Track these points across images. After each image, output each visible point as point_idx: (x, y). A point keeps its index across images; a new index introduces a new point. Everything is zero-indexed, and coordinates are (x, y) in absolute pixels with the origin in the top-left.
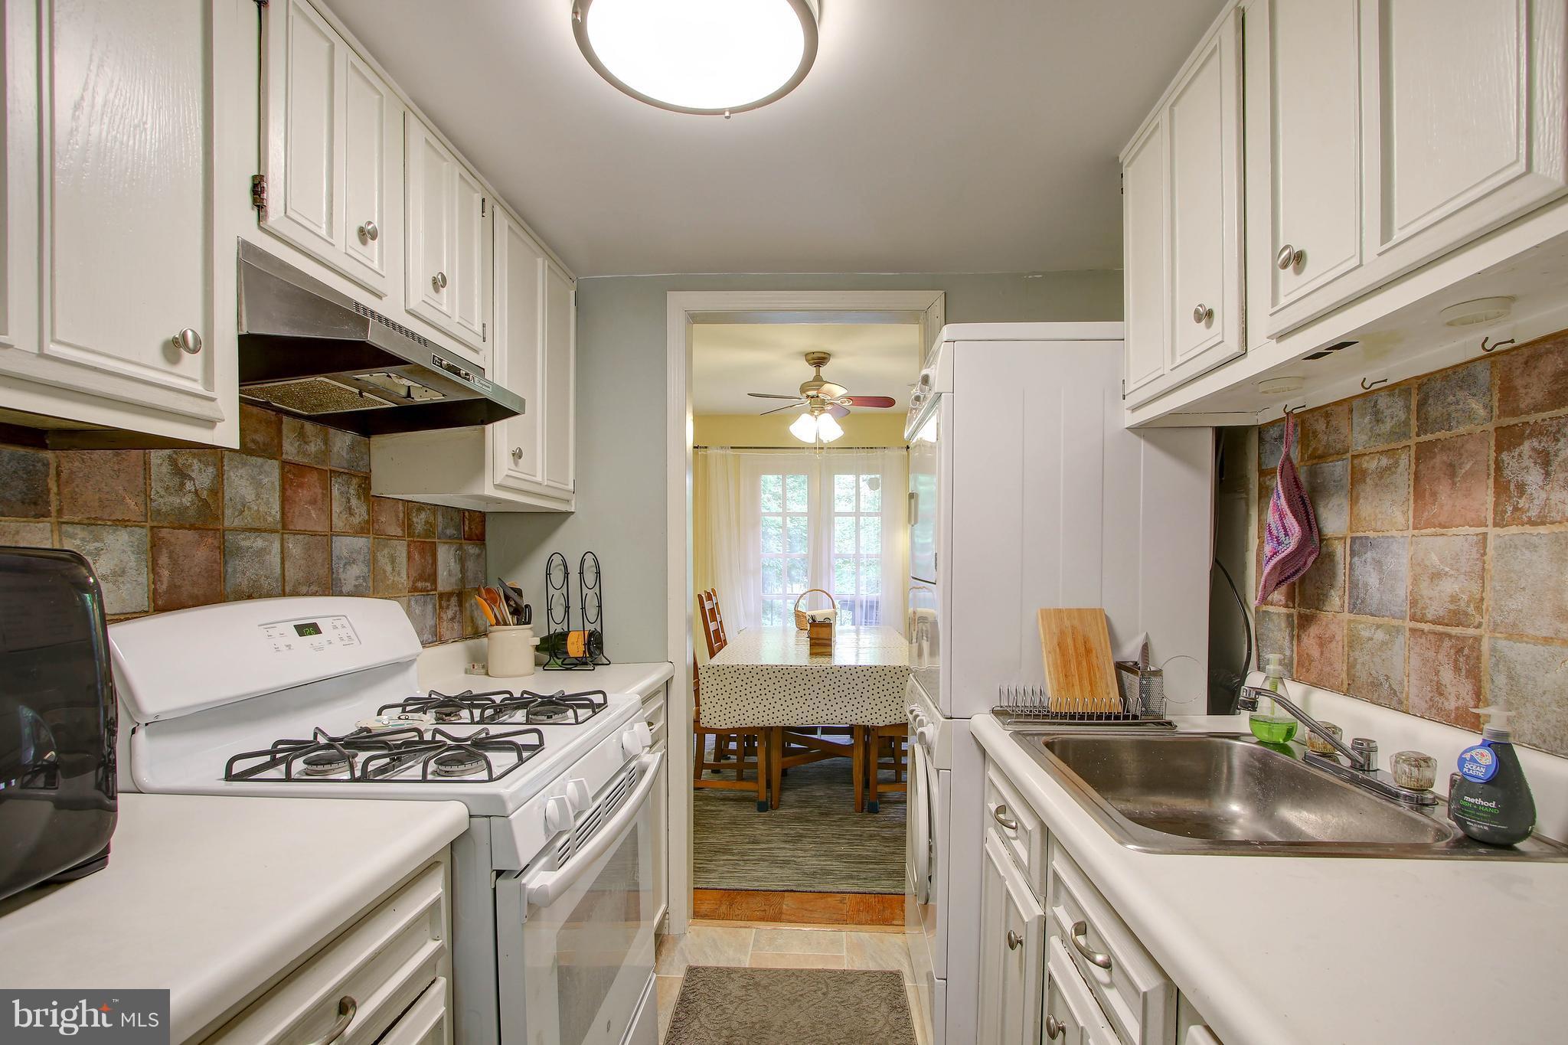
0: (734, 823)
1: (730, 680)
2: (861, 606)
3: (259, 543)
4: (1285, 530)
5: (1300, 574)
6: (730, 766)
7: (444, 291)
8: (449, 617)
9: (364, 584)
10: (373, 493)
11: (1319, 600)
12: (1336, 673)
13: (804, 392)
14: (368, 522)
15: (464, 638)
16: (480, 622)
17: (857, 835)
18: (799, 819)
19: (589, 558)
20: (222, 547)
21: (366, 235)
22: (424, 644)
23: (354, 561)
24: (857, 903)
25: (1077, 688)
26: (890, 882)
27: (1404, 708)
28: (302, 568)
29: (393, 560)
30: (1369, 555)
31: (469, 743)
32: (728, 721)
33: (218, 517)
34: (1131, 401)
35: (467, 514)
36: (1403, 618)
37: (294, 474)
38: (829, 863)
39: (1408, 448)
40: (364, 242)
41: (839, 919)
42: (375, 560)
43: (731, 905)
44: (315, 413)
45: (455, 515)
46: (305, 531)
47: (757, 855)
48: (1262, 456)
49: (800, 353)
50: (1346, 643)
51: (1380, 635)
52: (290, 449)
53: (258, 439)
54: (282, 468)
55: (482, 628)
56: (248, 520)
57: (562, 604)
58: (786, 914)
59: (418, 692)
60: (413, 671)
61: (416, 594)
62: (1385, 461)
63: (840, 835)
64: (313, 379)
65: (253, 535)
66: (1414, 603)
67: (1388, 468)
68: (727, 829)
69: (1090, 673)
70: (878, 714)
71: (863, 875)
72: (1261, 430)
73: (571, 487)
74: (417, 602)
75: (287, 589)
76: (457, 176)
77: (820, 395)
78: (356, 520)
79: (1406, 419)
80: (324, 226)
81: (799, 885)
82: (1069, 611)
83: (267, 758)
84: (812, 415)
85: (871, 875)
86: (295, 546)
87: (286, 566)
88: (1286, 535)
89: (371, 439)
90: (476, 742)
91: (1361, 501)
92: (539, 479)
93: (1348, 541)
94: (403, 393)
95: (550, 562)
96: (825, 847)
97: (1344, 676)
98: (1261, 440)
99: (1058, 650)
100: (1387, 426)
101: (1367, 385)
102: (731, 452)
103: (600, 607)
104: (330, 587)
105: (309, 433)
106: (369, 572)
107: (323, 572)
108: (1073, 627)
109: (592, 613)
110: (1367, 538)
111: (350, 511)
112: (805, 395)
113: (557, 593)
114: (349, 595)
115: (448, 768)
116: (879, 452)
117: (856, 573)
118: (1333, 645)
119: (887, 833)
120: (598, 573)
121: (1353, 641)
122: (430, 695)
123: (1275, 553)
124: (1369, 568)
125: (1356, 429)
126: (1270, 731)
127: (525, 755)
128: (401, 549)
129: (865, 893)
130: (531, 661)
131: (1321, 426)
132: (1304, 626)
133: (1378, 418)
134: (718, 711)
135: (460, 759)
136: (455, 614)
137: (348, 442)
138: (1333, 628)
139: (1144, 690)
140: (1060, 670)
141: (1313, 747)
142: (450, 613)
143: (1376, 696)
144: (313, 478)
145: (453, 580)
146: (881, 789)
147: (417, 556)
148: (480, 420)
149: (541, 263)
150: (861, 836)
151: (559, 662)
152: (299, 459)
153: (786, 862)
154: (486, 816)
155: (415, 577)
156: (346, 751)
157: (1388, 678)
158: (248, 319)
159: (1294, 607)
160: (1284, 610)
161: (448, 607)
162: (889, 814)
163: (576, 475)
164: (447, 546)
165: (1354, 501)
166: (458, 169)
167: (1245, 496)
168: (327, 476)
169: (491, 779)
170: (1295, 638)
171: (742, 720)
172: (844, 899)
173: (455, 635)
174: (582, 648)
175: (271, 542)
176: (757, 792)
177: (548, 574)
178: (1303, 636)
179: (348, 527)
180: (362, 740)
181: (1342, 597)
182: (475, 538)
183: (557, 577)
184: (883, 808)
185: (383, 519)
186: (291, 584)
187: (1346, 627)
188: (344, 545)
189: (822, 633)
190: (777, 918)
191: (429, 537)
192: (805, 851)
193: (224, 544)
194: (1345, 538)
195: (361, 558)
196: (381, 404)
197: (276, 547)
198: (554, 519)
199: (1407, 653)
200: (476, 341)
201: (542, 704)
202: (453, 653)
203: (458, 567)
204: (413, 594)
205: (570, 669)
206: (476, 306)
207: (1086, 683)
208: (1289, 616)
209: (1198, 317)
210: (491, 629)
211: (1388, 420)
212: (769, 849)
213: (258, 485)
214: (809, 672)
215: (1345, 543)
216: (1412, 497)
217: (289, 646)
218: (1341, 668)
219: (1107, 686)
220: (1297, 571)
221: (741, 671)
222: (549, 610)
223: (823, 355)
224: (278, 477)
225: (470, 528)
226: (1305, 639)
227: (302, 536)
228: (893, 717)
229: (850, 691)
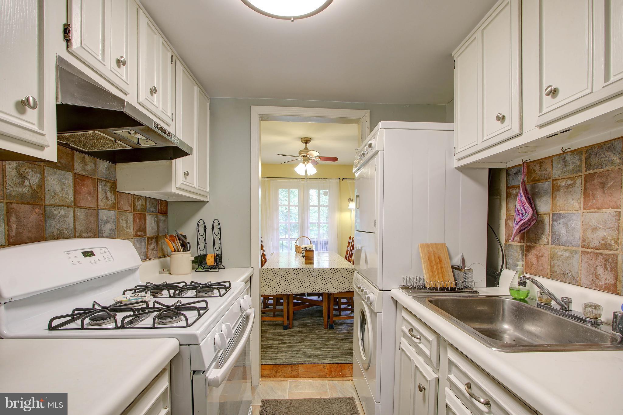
0: (274, 335)
1: (272, 274)
2: (321, 243)
3: (63, 212)
4: (525, 211)
5: (527, 229)
6: (270, 311)
7: (155, 95)
8: (152, 248)
9: (114, 233)
10: (117, 190)
11: (536, 240)
12: (545, 270)
13: (301, 154)
14: (115, 204)
15: (158, 258)
16: (165, 250)
17: (325, 339)
18: (301, 332)
19: (216, 221)
20: (44, 214)
21: (120, 63)
22: (143, 260)
23: (109, 222)
24: (331, 368)
25: (437, 277)
26: (343, 358)
27: (579, 284)
28: (84, 224)
29: (127, 222)
30: (561, 221)
31: (174, 307)
32: (272, 292)
33: (42, 199)
34: (458, 156)
35: (159, 202)
36: (578, 247)
37: (80, 180)
38: (316, 351)
39: (581, 177)
40: (119, 66)
41: (324, 376)
42: (118, 222)
43: (277, 371)
44: (91, 151)
45: (154, 202)
46: (86, 207)
47: (286, 348)
48: (508, 181)
49: (299, 138)
50: (550, 257)
51: (567, 254)
52: (78, 167)
53: (62, 162)
54: (74, 176)
55: (166, 253)
56: (57, 201)
57: (203, 242)
58: (301, 374)
59: (140, 283)
60: (138, 273)
61: (137, 237)
62: (569, 182)
63: (319, 339)
64: (93, 132)
65: (60, 208)
66: (584, 240)
67: (571, 185)
68: (271, 338)
69: (442, 271)
70: (335, 288)
71: (331, 356)
72: (508, 170)
73: (208, 190)
74: (137, 241)
75: (77, 235)
76: (161, 43)
77: (307, 155)
78: (110, 203)
79: (580, 164)
80: (100, 55)
81: (305, 361)
82: (432, 244)
83: (70, 318)
84: (304, 164)
85: (334, 355)
86: (81, 214)
87: (76, 224)
88: (526, 212)
89: (117, 165)
90: (177, 308)
91: (557, 198)
92: (195, 186)
93: (551, 215)
94: (136, 142)
95: (198, 223)
96: (313, 344)
97: (549, 271)
98: (508, 174)
99: (428, 261)
100: (571, 167)
101: (564, 150)
102: (266, 179)
103: (221, 243)
104: (97, 234)
105: (87, 161)
106: (116, 227)
107: (94, 226)
108: (434, 252)
109: (217, 246)
110: (560, 214)
111: (107, 198)
112: (301, 155)
113: (201, 237)
114: (107, 237)
115: (164, 321)
116: (328, 180)
117: (319, 230)
118: (543, 258)
119: (338, 337)
120: (220, 228)
121: (553, 257)
122: (147, 284)
123: (521, 220)
124: (561, 226)
125: (555, 169)
126: (518, 294)
127: (201, 312)
128: (130, 217)
129: (333, 364)
130: (191, 268)
131: (537, 168)
132: (529, 251)
133: (565, 164)
134: (267, 288)
135: (169, 315)
136: (154, 246)
137: (106, 166)
138: (543, 251)
139: (465, 277)
140: (430, 270)
141: (542, 301)
142: (152, 246)
143: (564, 279)
144: (89, 182)
145: (154, 231)
146: (335, 319)
147: (137, 220)
148: (170, 157)
149: (196, 89)
150: (328, 339)
151: (202, 267)
152: (83, 173)
153: (298, 351)
154: (188, 345)
155: (137, 230)
156: (111, 313)
157: (570, 272)
158: (62, 96)
159: (524, 243)
160: (519, 244)
161: (151, 244)
162: (338, 329)
163: (209, 186)
164: (151, 216)
165: (553, 198)
166: (161, 40)
167: (500, 197)
168: (96, 181)
169: (188, 326)
170: (524, 255)
171: (277, 291)
172: (325, 366)
173: (154, 256)
174: (213, 262)
175: (69, 212)
176: (283, 321)
177: (198, 229)
178: (528, 254)
179: (106, 206)
180: (119, 307)
181: (548, 238)
182: (163, 212)
183: (201, 230)
184: (335, 327)
185: (122, 203)
186: (79, 232)
187: (550, 251)
188: (104, 214)
189: (310, 254)
190: (297, 376)
191: (143, 211)
192: (306, 346)
193: (45, 212)
194: (549, 214)
195: (112, 220)
196: (126, 147)
197: (71, 214)
198: (200, 204)
199: (580, 261)
200: (169, 121)
201: (202, 287)
202: (154, 264)
203: (156, 225)
204: (135, 237)
205: (208, 271)
206: (169, 104)
207: (440, 275)
208: (522, 246)
209: (498, 118)
210: (172, 253)
211: (571, 165)
212: (291, 346)
213: (62, 184)
214: (306, 271)
215: (549, 216)
216: (583, 197)
217: (79, 262)
218: (547, 268)
219: (449, 276)
220: (526, 228)
221: (277, 270)
222: (198, 245)
223: (309, 139)
224: (72, 181)
225: (161, 208)
226: (529, 256)
227: (84, 210)
228: (341, 289)
229: (323, 279)
